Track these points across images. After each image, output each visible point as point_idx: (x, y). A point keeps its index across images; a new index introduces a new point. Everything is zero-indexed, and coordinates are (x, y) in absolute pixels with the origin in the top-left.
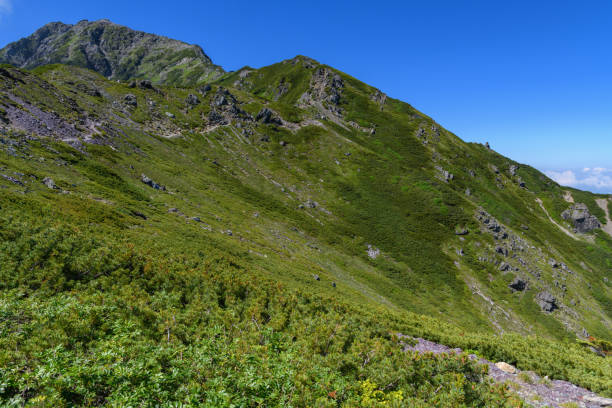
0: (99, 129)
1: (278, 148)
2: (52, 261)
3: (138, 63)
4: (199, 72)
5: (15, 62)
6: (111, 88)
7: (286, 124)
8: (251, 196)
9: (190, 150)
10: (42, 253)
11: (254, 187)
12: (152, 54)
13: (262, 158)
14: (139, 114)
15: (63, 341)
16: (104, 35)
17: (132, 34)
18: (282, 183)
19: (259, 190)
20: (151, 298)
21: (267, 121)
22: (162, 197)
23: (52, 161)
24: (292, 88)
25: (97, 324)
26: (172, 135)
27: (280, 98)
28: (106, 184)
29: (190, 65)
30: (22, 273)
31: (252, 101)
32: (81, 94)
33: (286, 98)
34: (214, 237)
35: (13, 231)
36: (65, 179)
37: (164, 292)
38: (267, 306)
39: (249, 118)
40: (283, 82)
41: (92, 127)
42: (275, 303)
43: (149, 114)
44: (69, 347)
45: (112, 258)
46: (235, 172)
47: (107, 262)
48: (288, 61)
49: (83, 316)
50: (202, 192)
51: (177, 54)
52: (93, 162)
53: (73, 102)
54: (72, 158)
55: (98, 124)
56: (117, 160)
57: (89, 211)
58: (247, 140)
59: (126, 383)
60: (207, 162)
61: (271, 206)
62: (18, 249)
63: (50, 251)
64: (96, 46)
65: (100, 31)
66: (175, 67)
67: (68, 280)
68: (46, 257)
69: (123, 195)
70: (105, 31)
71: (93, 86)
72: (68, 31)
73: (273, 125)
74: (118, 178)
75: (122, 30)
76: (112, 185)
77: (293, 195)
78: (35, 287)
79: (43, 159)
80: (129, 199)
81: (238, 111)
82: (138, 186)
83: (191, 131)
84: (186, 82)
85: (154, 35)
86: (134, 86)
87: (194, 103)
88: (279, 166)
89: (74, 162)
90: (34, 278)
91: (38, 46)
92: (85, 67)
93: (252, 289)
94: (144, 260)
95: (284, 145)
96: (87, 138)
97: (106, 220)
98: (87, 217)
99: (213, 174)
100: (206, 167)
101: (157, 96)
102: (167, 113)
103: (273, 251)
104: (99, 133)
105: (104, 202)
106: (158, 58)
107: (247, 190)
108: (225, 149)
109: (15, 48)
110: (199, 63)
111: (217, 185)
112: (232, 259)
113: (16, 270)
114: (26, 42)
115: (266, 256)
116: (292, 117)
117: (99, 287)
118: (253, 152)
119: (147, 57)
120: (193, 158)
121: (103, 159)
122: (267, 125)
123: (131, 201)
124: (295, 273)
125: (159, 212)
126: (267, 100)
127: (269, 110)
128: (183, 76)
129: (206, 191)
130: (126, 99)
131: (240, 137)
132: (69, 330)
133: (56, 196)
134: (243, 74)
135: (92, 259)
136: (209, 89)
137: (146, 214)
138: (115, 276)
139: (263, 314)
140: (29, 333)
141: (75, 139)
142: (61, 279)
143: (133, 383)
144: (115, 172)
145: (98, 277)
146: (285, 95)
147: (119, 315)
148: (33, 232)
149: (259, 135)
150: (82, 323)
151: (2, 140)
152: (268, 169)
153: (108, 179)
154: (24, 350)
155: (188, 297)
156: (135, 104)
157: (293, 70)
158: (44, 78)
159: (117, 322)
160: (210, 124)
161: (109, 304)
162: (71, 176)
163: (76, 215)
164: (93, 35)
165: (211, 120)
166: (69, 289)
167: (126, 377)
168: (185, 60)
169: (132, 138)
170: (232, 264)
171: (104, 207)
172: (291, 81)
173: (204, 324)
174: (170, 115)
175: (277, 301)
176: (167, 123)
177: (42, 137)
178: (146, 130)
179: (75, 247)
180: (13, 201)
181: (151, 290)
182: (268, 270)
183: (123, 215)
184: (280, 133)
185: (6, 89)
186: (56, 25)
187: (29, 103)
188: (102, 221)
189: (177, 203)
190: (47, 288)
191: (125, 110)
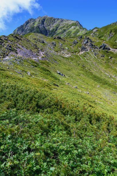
0: (44, 55)
1: (108, 59)
2: (33, 101)
3: (56, 30)
4: (78, 31)
5: (19, 33)
6: (48, 40)
7: (112, 50)
8: (96, 79)
9: (73, 61)
10: (30, 99)
11: (98, 75)
12: (61, 26)
13: (101, 64)
14: (56, 48)
15: (41, 132)
16: (45, 21)
17: (54, 20)
18: (109, 74)
19: (100, 76)
20: (65, 118)
21: (104, 49)
22: (64, 79)
23: (29, 66)
24: (115, 34)
25: (49, 127)
26: (68, 56)
27: (109, 39)
28: (46, 74)
29: (75, 29)
30: (24, 105)
31: (98, 41)
32: (38, 42)
33: (112, 39)
34: (82, 94)
35: (21, 90)
36: (33, 72)
37: (69, 116)
38: (108, 125)
39: (97, 48)
40: (111, 32)
41: (41, 54)
42: (112, 125)
43: (60, 48)
44: (42, 134)
45: (51, 102)
46: (90, 69)
47: (49, 103)
48: (113, 23)
49: (45, 123)
50: (78, 77)
51: (70, 25)
52: (42, 66)
53: (36, 45)
54: (35, 65)
55: (43, 53)
56: (49, 65)
57: (41, 83)
58: (96, 57)
59: (64, 152)
60: (80, 65)
61: (104, 83)
62: (23, 96)
63: (32, 98)
64: (43, 25)
65: (44, 20)
66: (69, 30)
67: (38, 108)
68: (31, 100)
69: (51, 78)
70: (46, 19)
71: (42, 39)
72: (34, 21)
73: (107, 50)
74: (49, 72)
75: (51, 18)
76: (47, 74)
77: (114, 78)
78: (28, 110)
79: (27, 65)
80: (53, 79)
81: (92, 45)
82: (56, 75)
83: (74, 54)
84: (73, 35)
85: (62, 19)
86: (55, 38)
87: (75, 43)
88: (108, 67)
89: (36, 66)
90: (28, 107)
91: (25, 28)
92: (39, 33)
93: (102, 118)
94: (61, 103)
95: (111, 58)
96: (40, 58)
97: (46, 87)
98: (40, 85)
99: (82, 70)
100: (80, 68)
101: (63, 42)
102: (66, 48)
103: (105, 101)
104: (43, 56)
105: (45, 80)
106: (63, 27)
107: (95, 77)
108: (87, 60)
109: (19, 29)
110: (78, 28)
111: (83, 74)
112: (90, 103)
113: (23, 104)
114: (22, 26)
115: (102, 103)
116: (114, 47)
117: (47, 111)
118: (98, 61)
119: (60, 27)
120: (75, 64)
121: (45, 65)
122: (104, 50)
123: (54, 80)
124: (114, 111)
125: (63, 84)
126: (104, 40)
127: (105, 44)
128: (72, 33)
129: (80, 77)
130: (52, 43)
131: (93, 55)
132: (41, 128)
133: (31, 78)
134: (94, 31)
135: (45, 102)
136: (81, 37)
137: (58, 85)
138: (52, 108)
139: (107, 129)
140: (30, 127)
141: (36, 58)
142: (36, 108)
143: (66, 152)
144: (49, 70)
145: (47, 108)
146: (112, 37)
147: (56, 124)
148: (27, 91)
149: (100, 54)
150: (45, 125)
151: (15, 60)
152: (103, 68)
153: (47, 72)
154: (29, 133)
155: (78, 118)
156: (55, 45)
157: (115, 27)
158: (27, 38)
159: (56, 126)
160: (81, 51)
161: (52, 119)
162: (35, 71)
163: (37, 85)
164: (42, 21)
165: (82, 49)
166: (39, 112)
167: (63, 150)
168: (73, 27)
169: (54, 57)
170: (90, 106)
171: (45, 82)
172: (114, 32)
173: (85, 130)
174: (67, 48)
175: (113, 124)
176: (66, 51)
177: (27, 58)
178: (59, 54)
179: (40, 97)
180: (19, 79)
181: (64, 114)
182: (103, 108)
183: (51, 85)
184: (109, 53)
185: (16, 43)
186: (31, 20)
187: (23, 47)
188: (45, 87)
189: (69, 81)
190: (32, 110)
191: (52, 47)
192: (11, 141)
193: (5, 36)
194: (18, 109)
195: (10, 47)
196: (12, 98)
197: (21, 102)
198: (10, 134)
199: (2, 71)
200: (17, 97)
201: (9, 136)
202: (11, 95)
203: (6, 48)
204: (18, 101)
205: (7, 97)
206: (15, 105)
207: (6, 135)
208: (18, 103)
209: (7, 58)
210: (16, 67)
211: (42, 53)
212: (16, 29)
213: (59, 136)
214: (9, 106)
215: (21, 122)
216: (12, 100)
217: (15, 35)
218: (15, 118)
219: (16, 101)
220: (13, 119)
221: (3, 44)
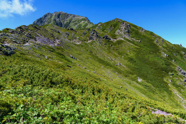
0: (59, 42)
1: (109, 47)
2: (47, 79)
3: (70, 23)
4: (86, 25)
5: (38, 24)
6: (62, 30)
7: (112, 39)
9: (83, 47)
11: (102, 58)
12: (73, 20)
13: (104, 50)
14: (70, 37)
15: (51, 102)
16: (61, 16)
17: (68, 15)
18: (110, 57)
20: (73, 91)
21: (106, 39)
22: (75, 61)
23: (47, 51)
24: (114, 28)
25: (59, 98)
26: (79, 43)
27: (110, 32)
29: (84, 23)
30: (40, 82)
31: (102, 33)
32: (54, 32)
33: (112, 32)
34: (90, 73)
35: (38, 70)
36: (50, 56)
37: (77, 89)
38: (107, 95)
39: (101, 38)
40: (111, 27)
44: (52, 104)
45: (63, 79)
46: (96, 54)
47: (61, 80)
49: (56, 95)
50: (87, 60)
51: (80, 20)
52: (57, 51)
53: (52, 34)
54: (52, 50)
55: (59, 41)
56: (64, 51)
57: (56, 65)
58: (100, 45)
59: (68, 116)
60: (88, 51)
61: (107, 64)
62: (39, 75)
63: (47, 76)
64: (58, 19)
65: (60, 14)
66: (80, 24)
68: (46, 78)
69: (65, 61)
71: (58, 30)
72: (51, 15)
73: (108, 40)
74: (64, 56)
75: (65, 14)
76: (62, 58)
77: (114, 61)
78: (43, 86)
79: (44, 50)
80: (66, 62)
81: (98, 36)
82: (69, 58)
83: (84, 42)
84: (83, 28)
85: (74, 15)
86: (68, 30)
87: (85, 34)
88: (110, 52)
89: (52, 51)
90: (43, 83)
91: (44, 20)
92: (56, 25)
93: (102, 90)
94: (71, 79)
95: (111, 46)
96: (56, 45)
98: (56, 67)
99: (90, 55)
100: (88, 53)
101: (75, 32)
103: (108, 78)
105: (60, 62)
106: (75, 21)
107: (100, 60)
108: (94, 47)
109: (38, 21)
110: (86, 22)
111: (91, 58)
112: (96, 80)
114: (41, 19)
115: (105, 80)
116: (114, 37)
117: (59, 87)
118: (102, 48)
120: (84, 50)
121: (60, 51)
122: (106, 40)
124: (114, 85)
125: (75, 66)
126: (106, 32)
127: (107, 35)
128: (82, 26)
129: (88, 60)
130: (66, 33)
131: (98, 44)
132: (52, 99)
133: (48, 61)
134: (99, 25)
135: (58, 79)
136: (89, 29)
137: (71, 66)
138: (64, 84)
139: (106, 98)
140: (42, 99)
141: (53, 45)
142: (50, 84)
143: (70, 116)
144: (63, 54)
145: (59, 84)
146: (112, 30)
147: (65, 95)
148: (43, 71)
149: (104, 43)
150: (56, 97)
151: (35, 46)
152: (106, 53)
153: (61, 56)
154: (41, 104)
155: (84, 91)
156: (69, 35)
157: (114, 23)
158: (45, 28)
159: (65, 97)
160: (89, 40)
161: (62, 92)
162: (52, 55)
163: (53, 66)
164: (58, 16)
165: (90, 39)
166: (52, 87)
167: (68, 114)
168: (82, 21)
169: (68, 44)
170: (95, 82)
171: (60, 64)
172: (114, 26)
173: (88, 99)
174: (78, 37)
175: (110, 94)
176: (77, 40)
177: (44, 45)
178: (71, 42)
179: (53, 75)
180: (37, 62)
181: (73, 89)
182: (106, 84)
183: (65, 66)
184: (110, 42)
185: (36, 32)
186: (48, 14)
187: (41, 35)
188: (59, 68)
189: (80, 63)
190: (46, 86)
191: (66, 36)
192: (23, 109)
193: (25, 26)
194: (34, 86)
195: (30, 35)
196: (29, 77)
197: (37, 80)
198: (22, 104)
199: (22, 55)
200: (34, 76)
201: (22, 106)
202: (28, 74)
203: (26, 36)
204: (34, 79)
205: (25, 76)
206: (32, 83)
207: (19, 106)
208: (34, 81)
209: (27, 44)
210: (35, 52)
211: (57, 41)
212: (35, 21)
213: (66, 104)
214: (25, 83)
215: (35, 95)
216: (29, 78)
217: (34, 26)
218: (30, 92)
219: (33, 79)
220: (28, 93)
221: (23, 33)
